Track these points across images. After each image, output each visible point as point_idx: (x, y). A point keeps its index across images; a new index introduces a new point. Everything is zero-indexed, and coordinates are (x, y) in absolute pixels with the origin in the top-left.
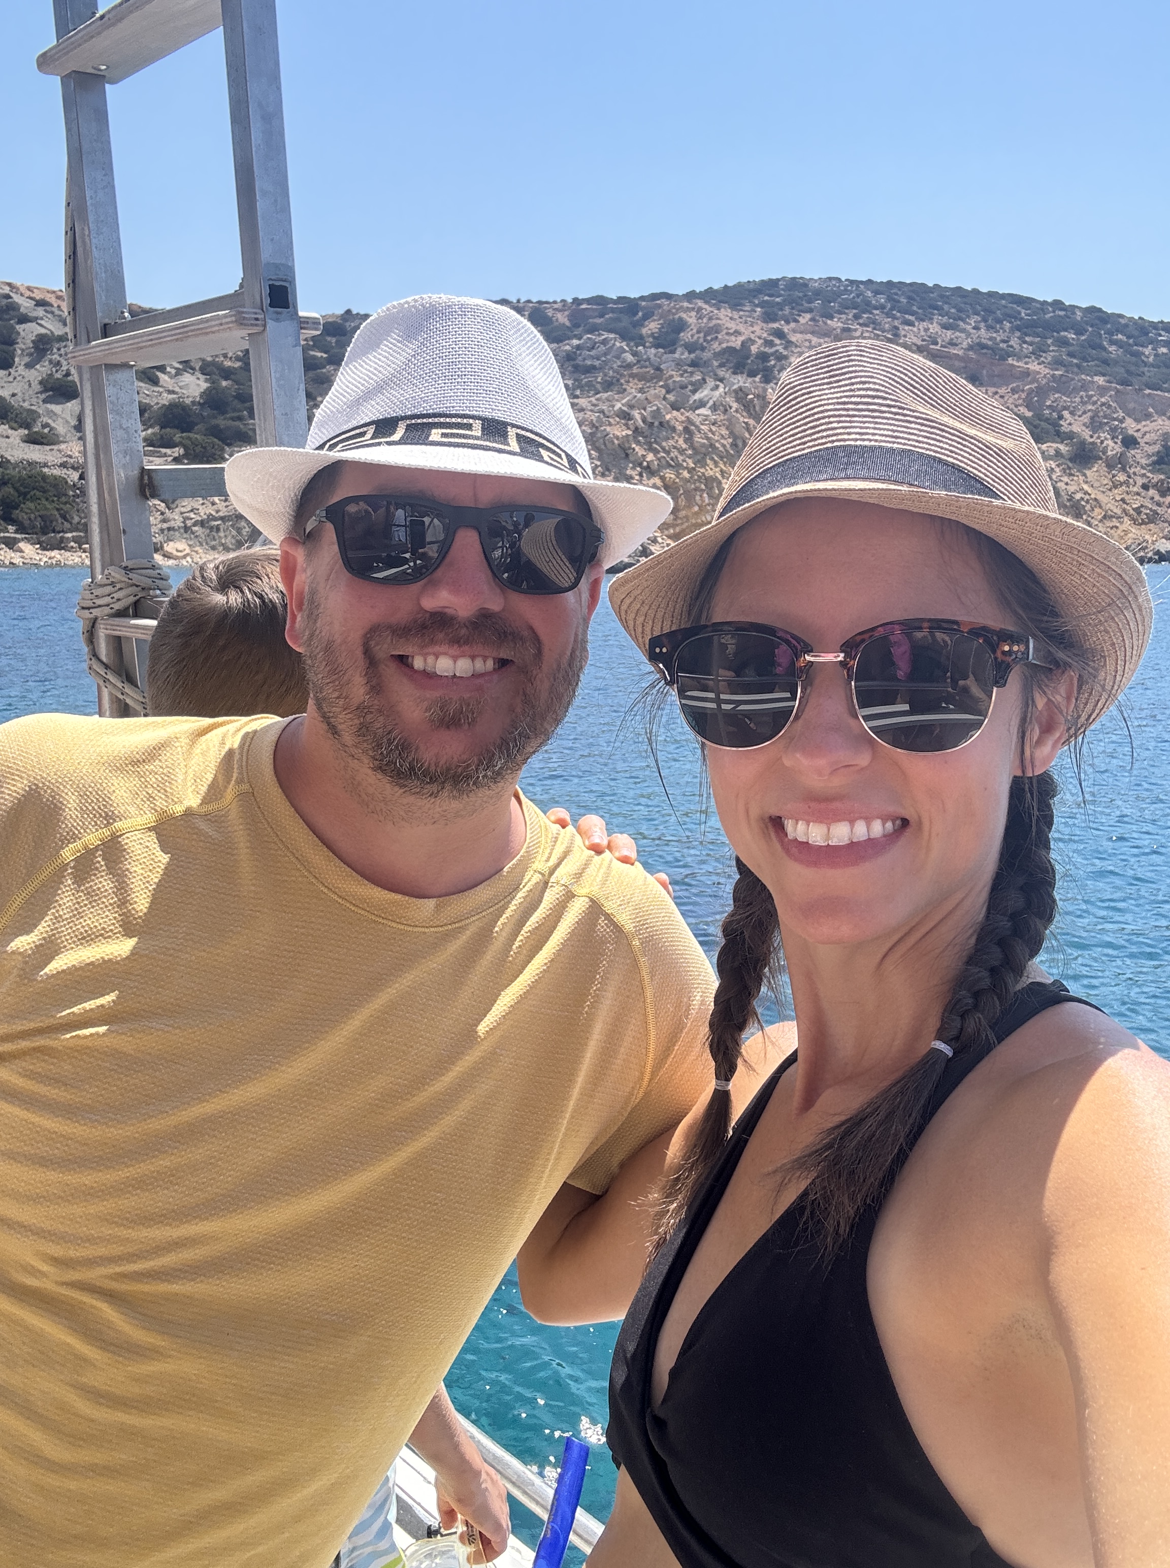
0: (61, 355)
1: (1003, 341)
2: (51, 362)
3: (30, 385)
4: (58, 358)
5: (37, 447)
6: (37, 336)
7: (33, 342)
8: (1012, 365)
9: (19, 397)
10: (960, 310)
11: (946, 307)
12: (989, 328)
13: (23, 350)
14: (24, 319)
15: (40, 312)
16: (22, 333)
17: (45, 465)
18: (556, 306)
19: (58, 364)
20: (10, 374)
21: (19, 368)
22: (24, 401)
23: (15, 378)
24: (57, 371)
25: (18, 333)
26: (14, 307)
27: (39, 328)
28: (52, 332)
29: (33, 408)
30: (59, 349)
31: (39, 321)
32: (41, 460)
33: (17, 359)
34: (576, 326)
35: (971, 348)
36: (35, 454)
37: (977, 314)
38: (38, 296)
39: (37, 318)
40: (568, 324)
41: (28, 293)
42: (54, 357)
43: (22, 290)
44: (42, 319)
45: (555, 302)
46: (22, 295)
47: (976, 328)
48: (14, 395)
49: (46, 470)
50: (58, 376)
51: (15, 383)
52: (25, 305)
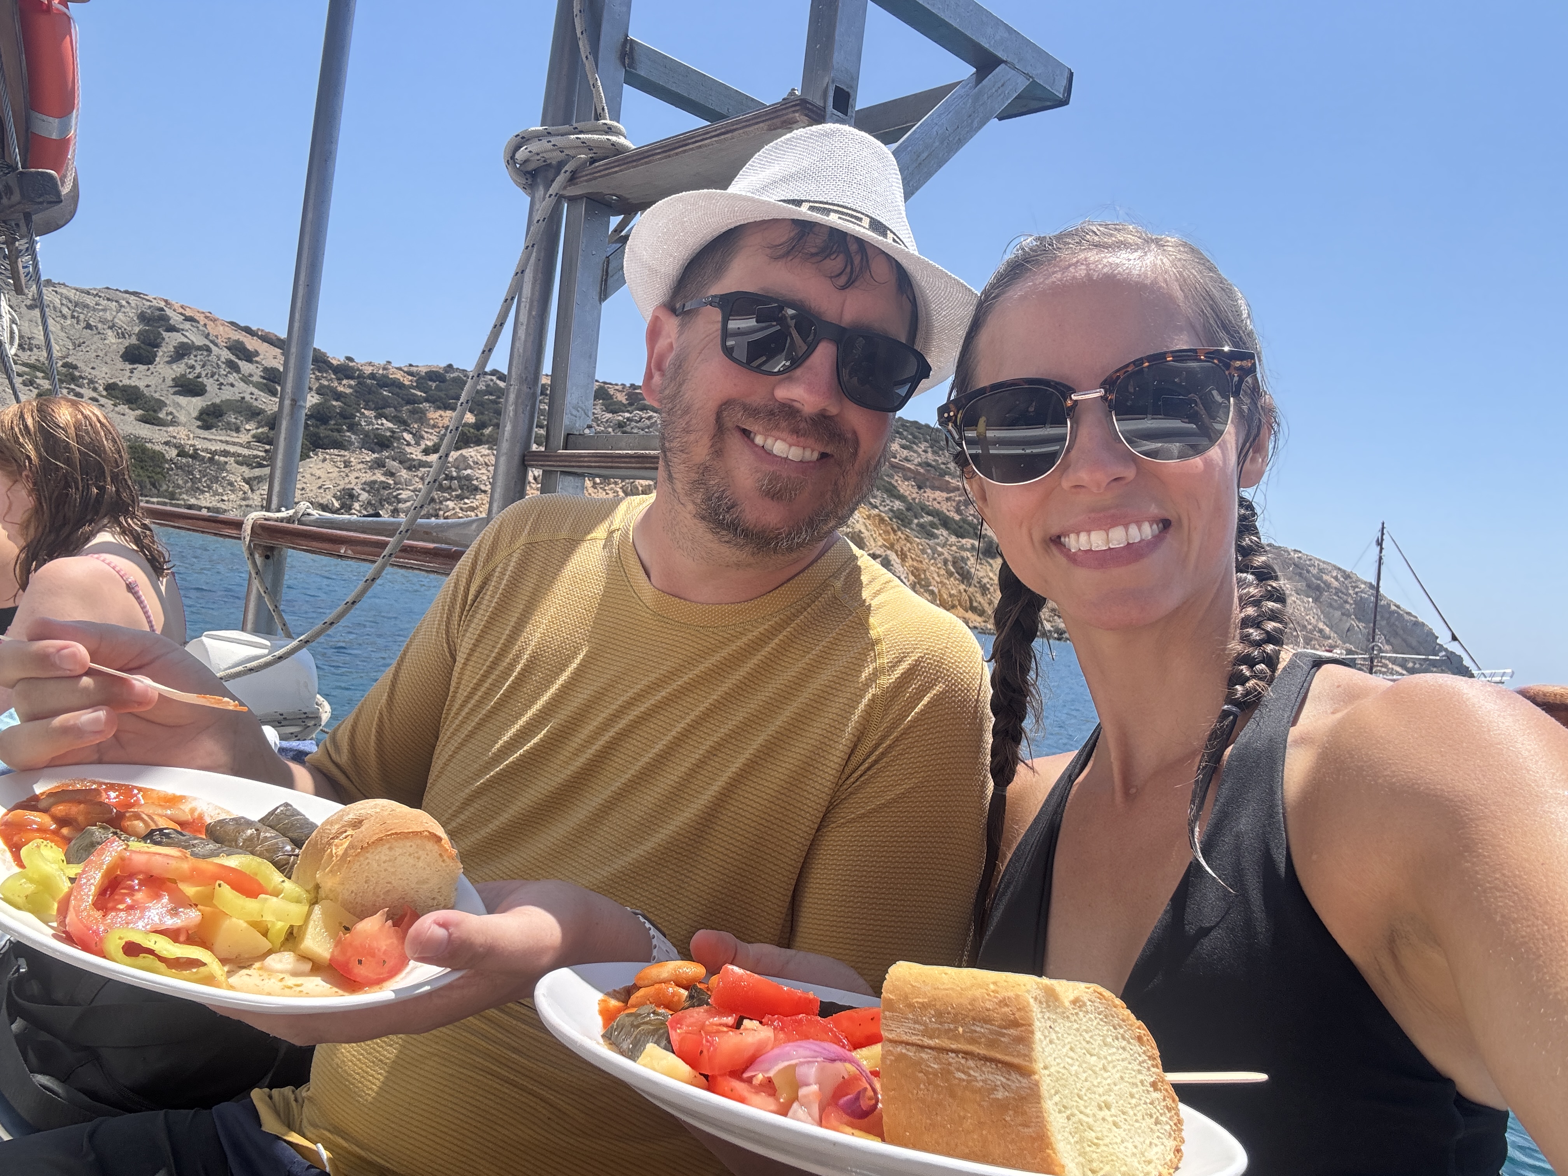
0: (196, 361)
1: (944, 464)
2: (186, 364)
3: (164, 381)
4: (194, 363)
5: (148, 426)
6: (179, 343)
7: (175, 347)
8: (948, 481)
9: (152, 389)
10: (915, 437)
11: (905, 433)
12: (935, 453)
13: (165, 352)
14: (172, 329)
15: (187, 325)
16: (167, 339)
17: (150, 441)
18: (617, 387)
19: (193, 367)
20: (149, 369)
21: (158, 366)
22: (156, 392)
23: (152, 373)
24: (190, 373)
25: (163, 339)
26: (166, 318)
27: (183, 337)
28: (193, 342)
29: (162, 398)
30: (196, 356)
31: (184, 333)
32: (148, 437)
33: (157, 359)
34: (631, 404)
35: (920, 464)
36: (145, 431)
37: (926, 441)
38: (188, 313)
39: (183, 330)
40: (625, 402)
41: (181, 310)
42: (189, 362)
43: (176, 306)
44: (187, 331)
45: (617, 385)
46: (174, 310)
47: (925, 451)
48: (148, 386)
49: (149, 445)
50: (191, 376)
51: (152, 377)
52: (175, 319)
